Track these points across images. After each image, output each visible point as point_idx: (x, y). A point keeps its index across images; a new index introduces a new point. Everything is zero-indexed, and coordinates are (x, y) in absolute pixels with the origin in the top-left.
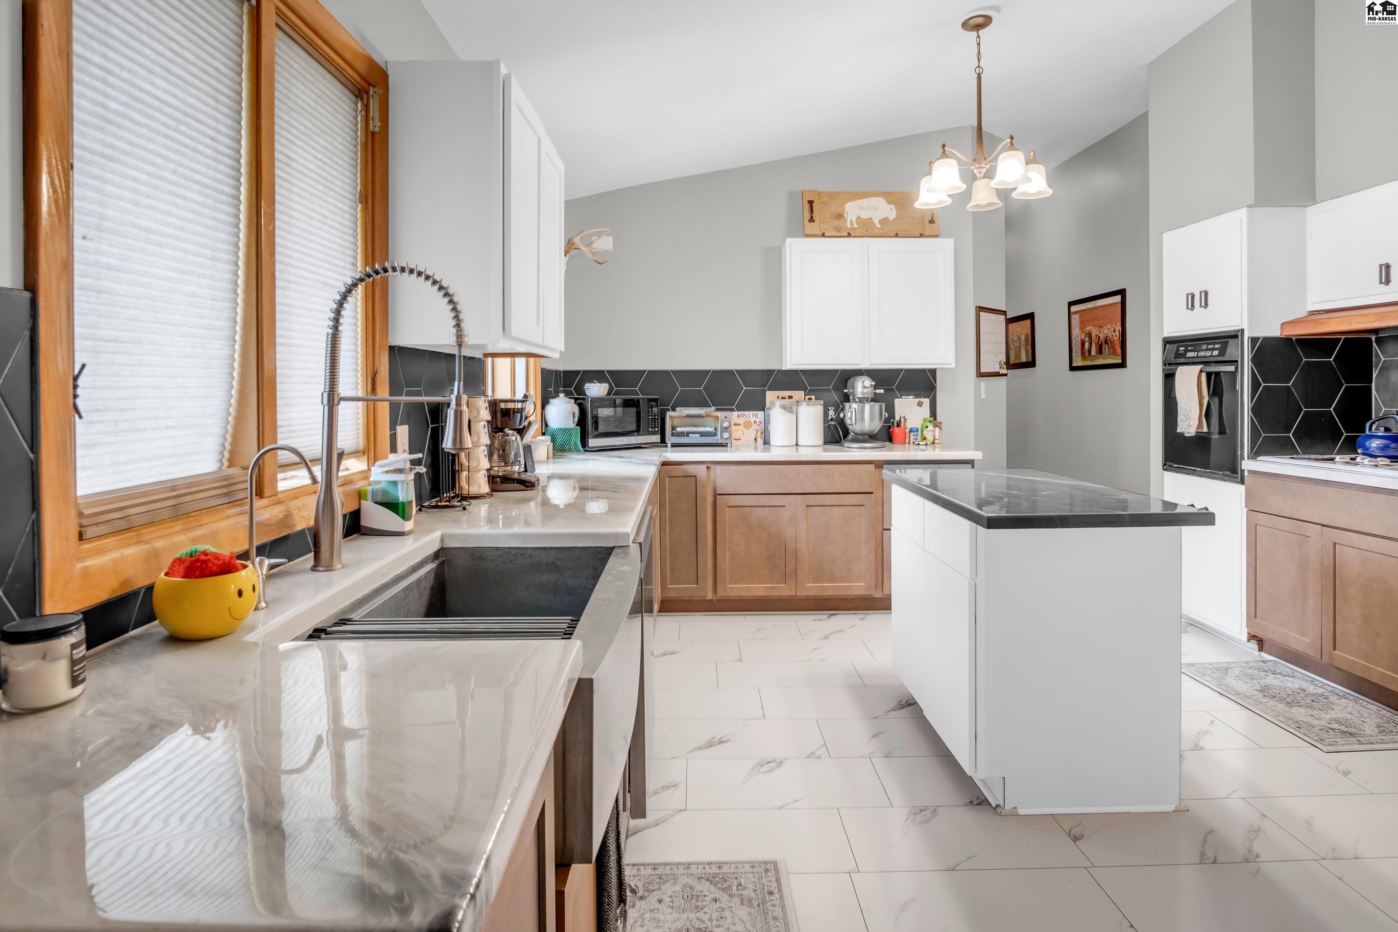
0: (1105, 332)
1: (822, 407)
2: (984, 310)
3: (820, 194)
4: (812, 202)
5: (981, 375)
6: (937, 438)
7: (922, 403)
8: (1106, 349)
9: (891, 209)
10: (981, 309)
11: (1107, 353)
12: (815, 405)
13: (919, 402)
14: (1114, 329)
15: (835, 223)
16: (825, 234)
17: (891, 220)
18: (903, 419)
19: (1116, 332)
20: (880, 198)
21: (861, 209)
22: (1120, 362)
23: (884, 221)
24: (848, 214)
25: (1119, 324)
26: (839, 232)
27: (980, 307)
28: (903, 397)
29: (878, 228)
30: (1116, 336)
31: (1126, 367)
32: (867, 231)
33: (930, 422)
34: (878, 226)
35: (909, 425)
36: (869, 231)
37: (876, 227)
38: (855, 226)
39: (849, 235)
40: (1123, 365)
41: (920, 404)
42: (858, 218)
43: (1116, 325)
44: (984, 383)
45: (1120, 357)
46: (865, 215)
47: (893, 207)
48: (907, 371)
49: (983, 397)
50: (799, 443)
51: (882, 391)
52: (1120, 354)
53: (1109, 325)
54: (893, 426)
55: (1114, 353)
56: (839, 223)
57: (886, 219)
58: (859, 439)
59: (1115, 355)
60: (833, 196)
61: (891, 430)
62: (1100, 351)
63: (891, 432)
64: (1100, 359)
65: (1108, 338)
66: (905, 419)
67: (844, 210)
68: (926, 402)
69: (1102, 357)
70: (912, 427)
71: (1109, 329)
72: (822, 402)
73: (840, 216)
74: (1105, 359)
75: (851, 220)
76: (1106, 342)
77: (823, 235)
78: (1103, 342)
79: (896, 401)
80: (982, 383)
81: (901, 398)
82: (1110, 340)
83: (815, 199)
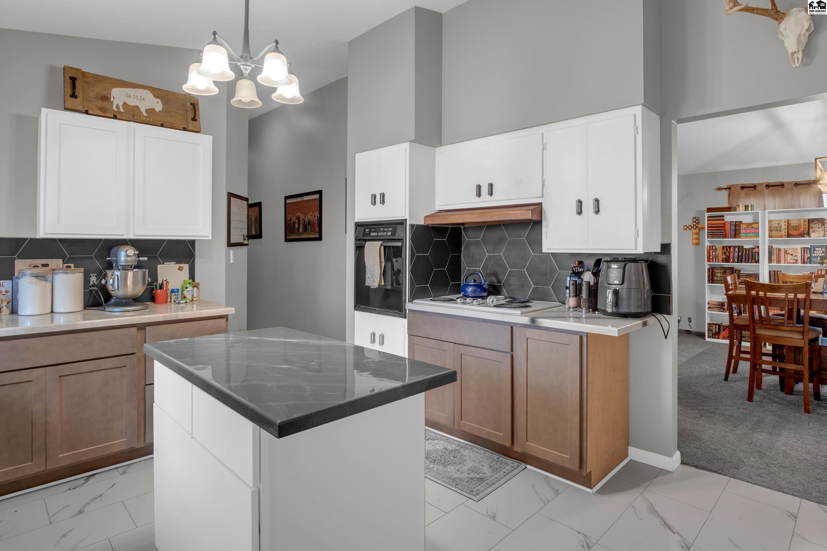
0: (308, 217)
1: (82, 275)
2: (234, 196)
3: (84, 74)
4: (76, 79)
5: (230, 245)
6: (195, 296)
7: (183, 268)
8: (309, 229)
9: (158, 103)
10: (231, 195)
11: (310, 231)
12: (74, 273)
13: (180, 267)
14: (315, 216)
15: (100, 103)
16: (89, 112)
17: (157, 111)
18: (165, 282)
19: (316, 218)
20: (147, 91)
21: (128, 96)
22: (318, 236)
23: (151, 111)
24: (114, 98)
25: (318, 212)
26: (104, 112)
27: (230, 193)
28: (165, 263)
29: (145, 116)
30: (316, 220)
31: (322, 240)
32: (133, 116)
33: (189, 283)
34: (145, 114)
35: (170, 287)
36: (136, 117)
37: (143, 115)
38: (122, 110)
39: (115, 117)
40: (320, 239)
41: (180, 269)
42: (125, 103)
43: (316, 213)
44: (232, 252)
45: (318, 234)
46: (132, 102)
47: (160, 101)
48: (170, 241)
49: (232, 262)
50: (56, 309)
51: (146, 259)
52: (318, 232)
53: (311, 213)
54: (156, 289)
55: (315, 231)
56: (105, 104)
57: (153, 110)
58: (122, 302)
59: (315, 232)
60: (99, 79)
61: (154, 291)
62: (305, 229)
63: (154, 293)
64: (305, 234)
65: (310, 221)
66: (167, 282)
67: (110, 94)
68: (186, 267)
69: (307, 234)
70: (173, 288)
71: (311, 216)
72: (82, 270)
73: (106, 98)
74: (309, 235)
75: (117, 104)
76: (309, 224)
77: (87, 112)
78: (307, 224)
79: (159, 266)
80: (231, 251)
81: (164, 264)
82: (312, 223)
83: (79, 77)
